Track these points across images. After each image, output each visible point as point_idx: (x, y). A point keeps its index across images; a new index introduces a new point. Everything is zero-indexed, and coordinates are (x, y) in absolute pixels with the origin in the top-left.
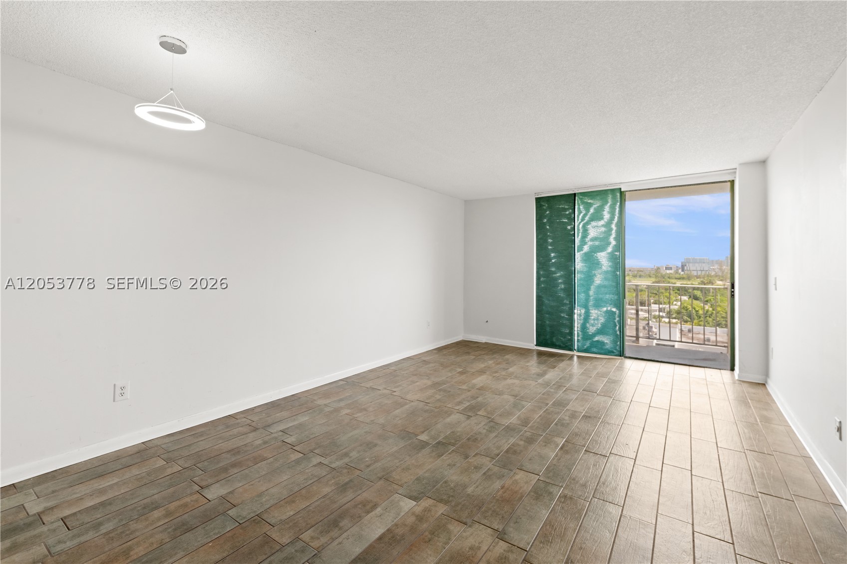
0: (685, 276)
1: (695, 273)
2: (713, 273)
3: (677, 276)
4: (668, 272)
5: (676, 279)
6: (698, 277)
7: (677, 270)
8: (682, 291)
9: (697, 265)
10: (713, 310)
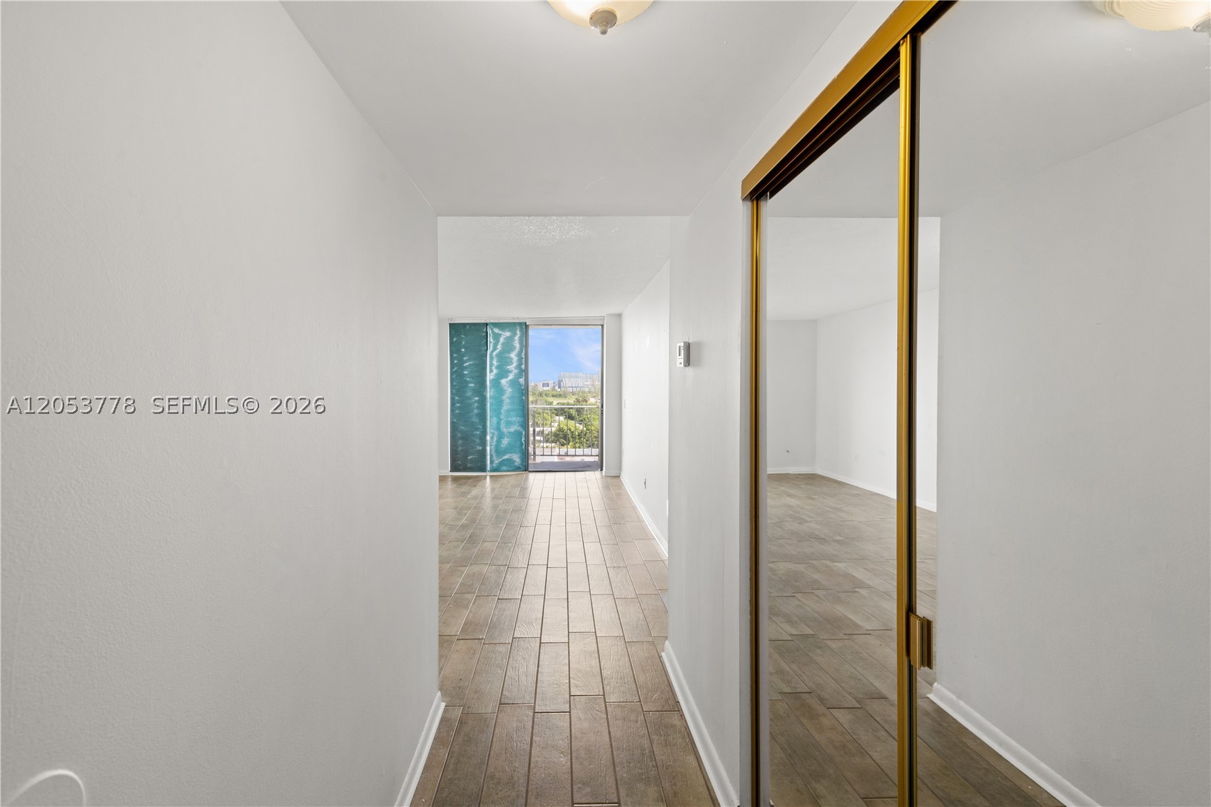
0: (561, 393)
1: (571, 390)
2: (587, 390)
3: (554, 393)
4: (546, 388)
5: (553, 396)
6: (573, 394)
7: (554, 386)
8: (560, 412)
9: (572, 380)
10: (587, 429)
